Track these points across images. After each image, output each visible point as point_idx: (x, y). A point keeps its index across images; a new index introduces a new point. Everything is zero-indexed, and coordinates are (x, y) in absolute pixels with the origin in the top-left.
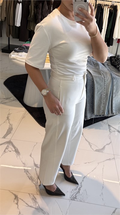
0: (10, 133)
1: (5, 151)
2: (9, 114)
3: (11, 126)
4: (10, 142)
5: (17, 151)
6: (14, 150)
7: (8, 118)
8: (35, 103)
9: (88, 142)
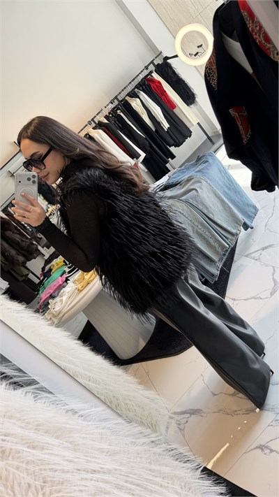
5: (195, 412)
8: (138, 342)
9: (251, 298)
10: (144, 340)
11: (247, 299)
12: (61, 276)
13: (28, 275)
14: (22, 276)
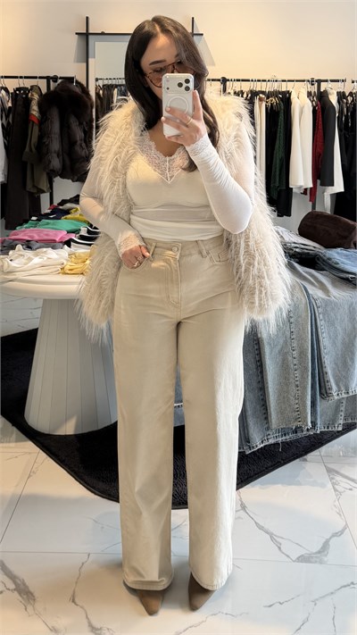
8: (67, 420)
9: (267, 532)
10: (77, 426)
11: (261, 528)
12: (68, 232)
13: (44, 192)
14: (34, 186)
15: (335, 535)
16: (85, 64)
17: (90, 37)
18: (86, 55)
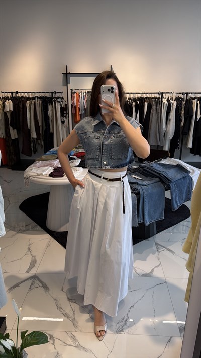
0: (34, 266)
1: (30, 288)
2: (30, 244)
3: (34, 258)
4: (35, 277)
5: (45, 287)
6: (41, 285)
7: (29, 249)
15: (156, 267)
16: (66, 87)
17: (68, 75)
18: (66, 82)
